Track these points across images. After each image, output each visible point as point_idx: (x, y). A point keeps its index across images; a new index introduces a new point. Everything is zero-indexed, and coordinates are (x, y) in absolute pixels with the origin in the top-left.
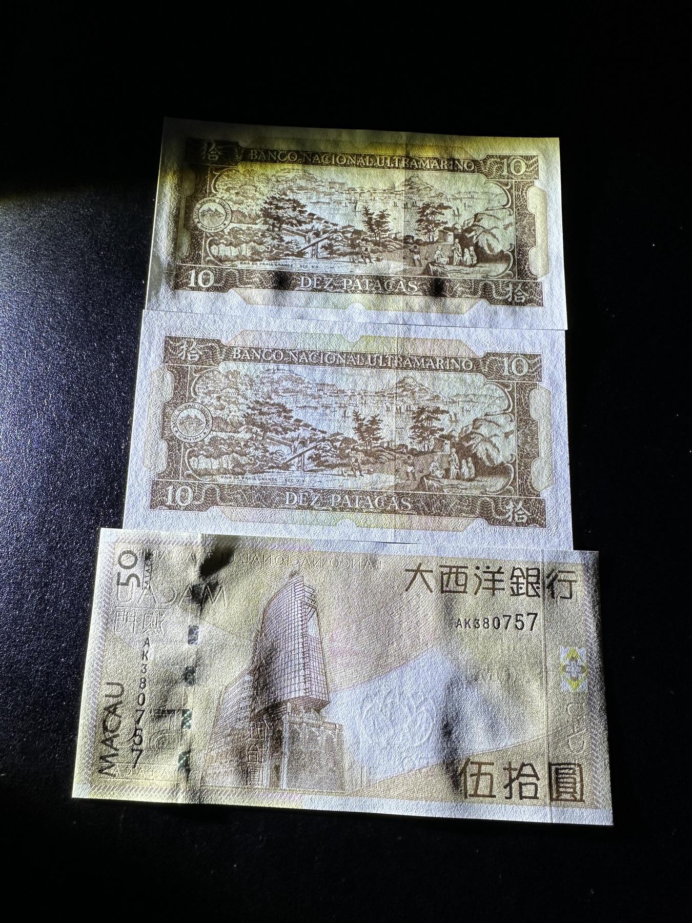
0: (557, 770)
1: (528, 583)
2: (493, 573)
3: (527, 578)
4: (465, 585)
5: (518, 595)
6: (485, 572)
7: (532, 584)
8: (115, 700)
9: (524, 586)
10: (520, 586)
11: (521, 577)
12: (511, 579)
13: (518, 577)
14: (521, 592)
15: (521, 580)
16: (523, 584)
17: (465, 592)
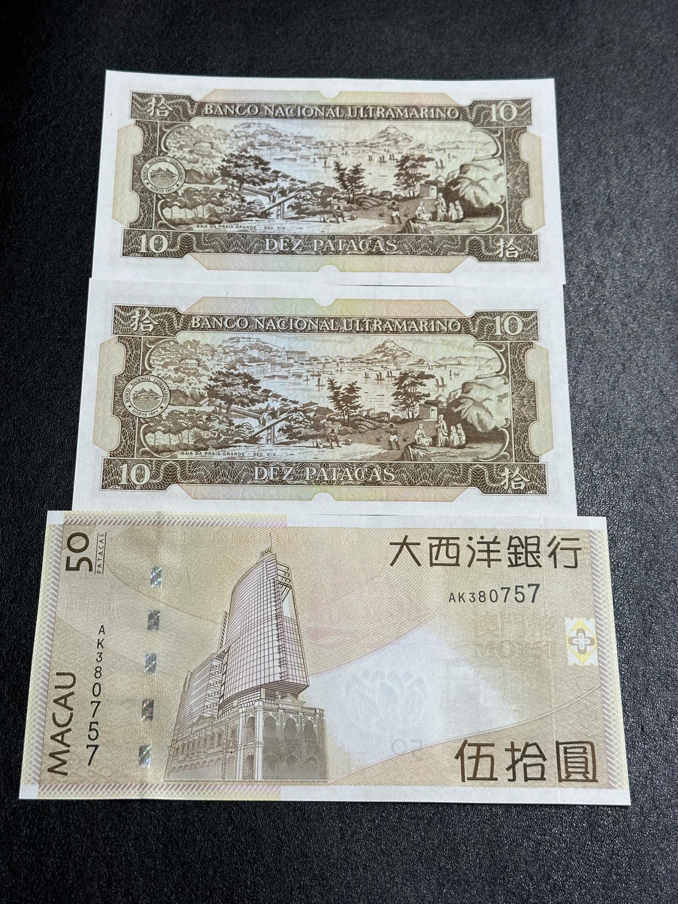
0: (565, 749)
1: (527, 552)
2: (488, 543)
3: (526, 548)
4: (457, 557)
5: (517, 565)
6: (478, 543)
7: (531, 553)
8: (65, 692)
9: (523, 556)
10: (518, 556)
11: (519, 546)
12: (509, 549)
13: (516, 547)
14: (519, 562)
15: (519, 550)
16: (522, 553)
17: (457, 564)
